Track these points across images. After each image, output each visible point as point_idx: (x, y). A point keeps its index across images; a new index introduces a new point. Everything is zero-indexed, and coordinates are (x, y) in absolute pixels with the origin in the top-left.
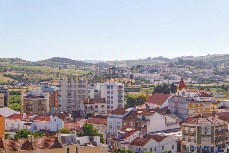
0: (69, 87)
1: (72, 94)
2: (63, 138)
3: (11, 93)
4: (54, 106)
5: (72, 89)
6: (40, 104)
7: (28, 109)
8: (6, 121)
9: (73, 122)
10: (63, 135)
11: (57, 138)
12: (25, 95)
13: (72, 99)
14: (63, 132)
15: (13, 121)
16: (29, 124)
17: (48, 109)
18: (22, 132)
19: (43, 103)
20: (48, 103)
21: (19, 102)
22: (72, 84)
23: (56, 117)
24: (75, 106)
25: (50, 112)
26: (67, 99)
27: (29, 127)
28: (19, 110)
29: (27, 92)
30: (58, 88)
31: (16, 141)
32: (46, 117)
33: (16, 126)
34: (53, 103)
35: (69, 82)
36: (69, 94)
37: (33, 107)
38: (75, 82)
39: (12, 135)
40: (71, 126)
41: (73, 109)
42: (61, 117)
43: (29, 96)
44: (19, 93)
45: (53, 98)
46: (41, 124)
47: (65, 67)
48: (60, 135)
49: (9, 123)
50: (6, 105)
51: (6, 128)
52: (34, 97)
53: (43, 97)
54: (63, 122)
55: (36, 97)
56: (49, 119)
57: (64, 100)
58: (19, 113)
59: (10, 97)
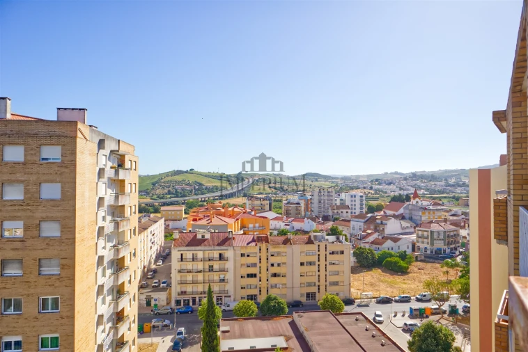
0: (320, 196)
1: (322, 202)
2: (315, 237)
3: (275, 201)
4: (307, 211)
5: (322, 198)
6: (297, 210)
7: (288, 214)
8: (271, 222)
9: (323, 224)
10: (315, 234)
11: (310, 237)
12: (286, 202)
13: (322, 206)
14: (314, 232)
15: (276, 222)
16: (288, 225)
17: (303, 213)
18: (283, 231)
19: (299, 208)
20: (303, 209)
21: (280, 208)
22: (322, 194)
23: (309, 220)
24: (324, 212)
25: (305, 216)
26: (318, 206)
27: (288, 227)
28: (281, 214)
29: (287, 200)
30: (311, 197)
31: (278, 238)
32: (302, 219)
33: (278, 227)
34: (307, 209)
35: (320, 192)
36: (320, 202)
37: (291, 212)
38: (324, 192)
39: (276, 233)
40: (321, 227)
41: (323, 213)
42: (314, 220)
43: (289, 203)
44: (281, 201)
45: (307, 205)
46: (297, 225)
47: (317, 180)
48: (313, 234)
49: (273, 224)
50: (270, 210)
51: (271, 227)
52: (292, 204)
53: (299, 204)
54: (315, 224)
55: (294, 204)
56: (303, 221)
57: (315, 206)
58: (280, 216)
59: (273, 204)
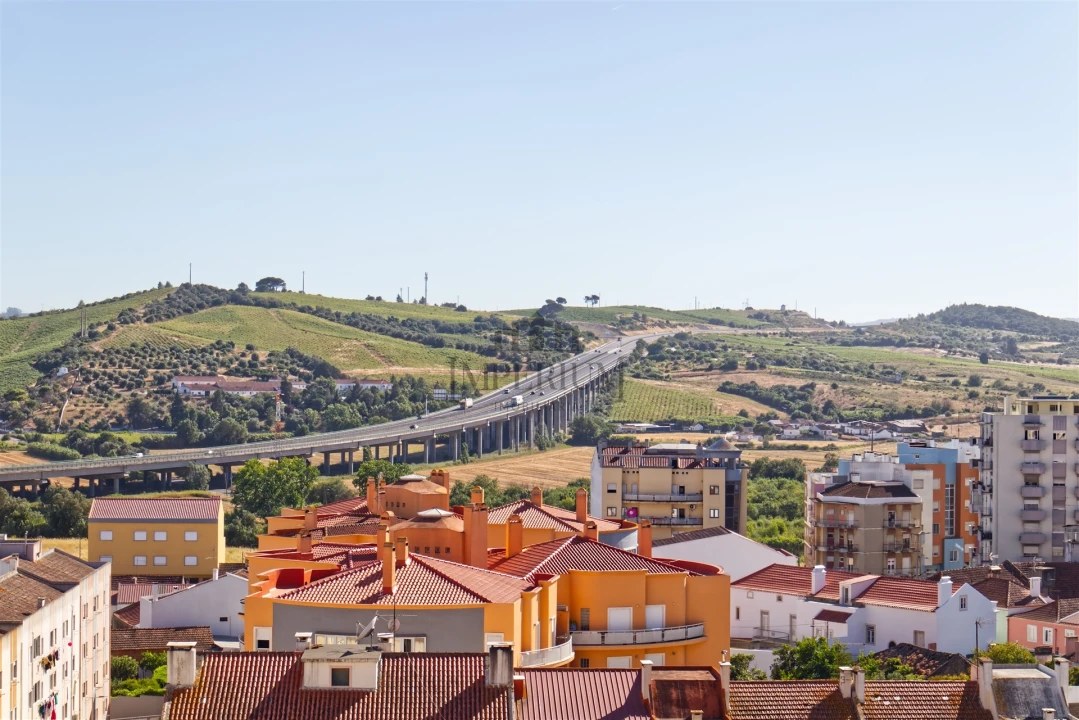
0: (1032, 443)
1: (1047, 480)
2: (1003, 688)
3: (757, 470)
4: (957, 534)
5: (1047, 456)
6: (892, 527)
7: (836, 547)
8: (738, 596)
9: (1049, 613)
10: (1003, 673)
11: (972, 689)
12: (823, 479)
13: (1047, 503)
14: (1000, 659)
15: (765, 598)
16: (841, 618)
17: (928, 549)
18: (807, 652)
19: (906, 518)
20: (927, 521)
21: (791, 512)
22: (1046, 432)
23: (966, 588)
24: (1057, 539)
25: (939, 563)
26: (1018, 503)
27: (839, 630)
28: (796, 549)
29: (830, 465)
30: (976, 452)
31: (780, 690)
32: (922, 585)
33: (778, 624)
34: (951, 522)
35: (1032, 422)
36: (1032, 481)
37: (856, 539)
38: (1060, 422)
39: (764, 660)
40: (1034, 632)
41: (1048, 551)
42: (993, 587)
43: (842, 485)
44: (793, 472)
45: (951, 498)
46: (894, 619)
47: (1011, 351)
48: (988, 675)
49: (750, 609)
50: (732, 524)
51: (737, 628)
52: (862, 489)
53: (902, 490)
54: (1001, 615)
55: (875, 491)
56: (932, 597)
57: (1004, 505)
58: (791, 561)
59: (750, 489)
